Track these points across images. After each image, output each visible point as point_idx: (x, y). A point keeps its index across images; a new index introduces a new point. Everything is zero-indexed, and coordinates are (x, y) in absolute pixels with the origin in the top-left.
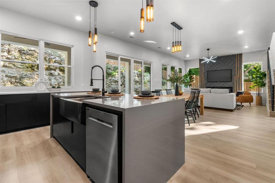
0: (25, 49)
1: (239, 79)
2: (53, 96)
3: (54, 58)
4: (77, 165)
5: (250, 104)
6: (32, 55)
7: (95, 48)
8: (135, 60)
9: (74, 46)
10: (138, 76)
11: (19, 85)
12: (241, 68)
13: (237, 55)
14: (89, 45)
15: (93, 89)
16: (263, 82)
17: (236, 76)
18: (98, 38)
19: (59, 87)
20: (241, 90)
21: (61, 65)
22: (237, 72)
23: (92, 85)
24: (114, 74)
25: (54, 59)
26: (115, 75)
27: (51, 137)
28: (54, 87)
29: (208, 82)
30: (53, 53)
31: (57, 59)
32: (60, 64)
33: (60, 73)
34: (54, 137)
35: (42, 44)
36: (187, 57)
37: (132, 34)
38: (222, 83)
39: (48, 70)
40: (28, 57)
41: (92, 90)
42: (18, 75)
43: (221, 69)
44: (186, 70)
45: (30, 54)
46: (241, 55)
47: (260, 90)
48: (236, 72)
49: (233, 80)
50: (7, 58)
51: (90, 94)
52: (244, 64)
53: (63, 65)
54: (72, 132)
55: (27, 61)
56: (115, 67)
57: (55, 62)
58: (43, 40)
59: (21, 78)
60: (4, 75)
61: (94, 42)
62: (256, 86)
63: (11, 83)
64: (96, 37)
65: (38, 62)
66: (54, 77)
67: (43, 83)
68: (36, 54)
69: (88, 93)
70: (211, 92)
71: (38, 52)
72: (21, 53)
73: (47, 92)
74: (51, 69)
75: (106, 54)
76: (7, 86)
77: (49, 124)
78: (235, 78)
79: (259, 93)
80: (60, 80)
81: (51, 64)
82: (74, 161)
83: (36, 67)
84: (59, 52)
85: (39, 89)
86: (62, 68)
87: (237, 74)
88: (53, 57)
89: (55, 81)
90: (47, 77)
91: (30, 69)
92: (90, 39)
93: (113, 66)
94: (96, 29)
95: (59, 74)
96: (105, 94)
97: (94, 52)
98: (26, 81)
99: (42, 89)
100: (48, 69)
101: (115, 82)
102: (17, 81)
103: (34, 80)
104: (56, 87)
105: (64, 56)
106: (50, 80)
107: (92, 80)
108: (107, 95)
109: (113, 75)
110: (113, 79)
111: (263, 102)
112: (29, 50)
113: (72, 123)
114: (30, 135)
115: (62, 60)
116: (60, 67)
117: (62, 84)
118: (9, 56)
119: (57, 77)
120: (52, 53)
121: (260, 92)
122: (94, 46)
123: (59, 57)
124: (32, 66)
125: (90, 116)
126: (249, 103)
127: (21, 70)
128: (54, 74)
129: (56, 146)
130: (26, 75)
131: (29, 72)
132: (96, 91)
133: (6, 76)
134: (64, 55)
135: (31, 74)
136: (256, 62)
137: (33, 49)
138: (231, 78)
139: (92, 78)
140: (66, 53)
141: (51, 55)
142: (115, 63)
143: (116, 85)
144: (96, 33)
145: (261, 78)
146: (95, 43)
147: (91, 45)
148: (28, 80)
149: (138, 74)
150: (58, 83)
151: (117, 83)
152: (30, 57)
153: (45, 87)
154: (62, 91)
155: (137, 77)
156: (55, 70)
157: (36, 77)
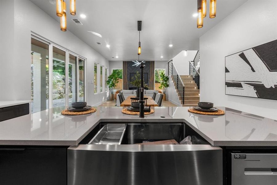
7: (64, 21)
8: (70, 53)
12: (154, 73)
13: (152, 61)
17: (151, 79)
22: (152, 76)
36: (116, 58)
44: (110, 71)
46: (153, 62)
49: (148, 82)
52: (155, 69)
62: (163, 87)
70: (146, 93)
136: (159, 69)
138: (148, 80)
145: (166, 81)
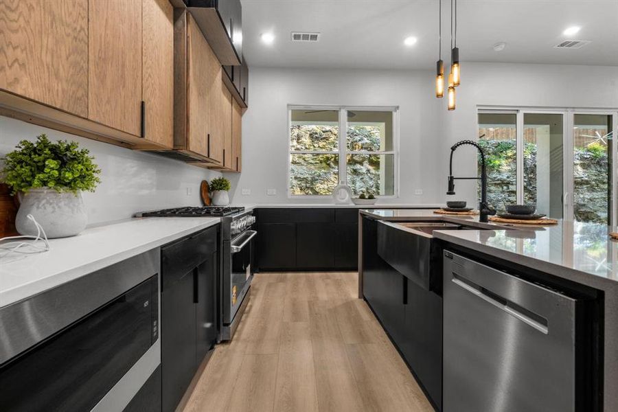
0: (318, 131)
2: (363, 215)
3: (360, 140)
4: (417, 385)
6: (326, 139)
7: (451, 99)
8: (577, 113)
9: (400, 108)
10: (583, 165)
11: (310, 192)
14: (438, 96)
15: (449, 203)
18: (461, 72)
19: (371, 197)
21: (371, 153)
23: (451, 191)
24: (497, 162)
25: (360, 142)
26: (499, 165)
27: (359, 298)
28: (362, 197)
30: (359, 130)
31: (366, 140)
32: (371, 150)
33: (370, 167)
34: (365, 300)
35: (343, 115)
37: (571, 32)
39: (351, 164)
40: (321, 144)
41: (446, 206)
42: (309, 176)
45: (324, 138)
50: (297, 149)
51: (441, 216)
53: (376, 152)
54: (405, 302)
55: (320, 151)
56: (499, 144)
57: (362, 148)
58: (344, 107)
59: (314, 180)
60: (293, 177)
61: (451, 85)
63: (301, 190)
64: (456, 69)
65: (336, 150)
66: (361, 177)
67: (344, 188)
68: (332, 138)
69: (435, 213)
71: (336, 132)
72: (312, 137)
73: (352, 205)
74: (356, 162)
75: (477, 112)
76: (296, 193)
77: (355, 269)
80: (371, 183)
81: (356, 151)
82: (408, 370)
83: (333, 159)
84: (368, 127)
85: (338, 199)
86: (373, 158)
88: (357, 138)
89: (362, 184)
90: (349, 177)
91: (324, 165)
92: (440, 81)
93: (493, 142)
94: (455, 52)
95: (368, 170)
96: (489, 217)
97: (451, 111)
98: (319, 186)
99: (344, 201)
100: (352, 162)
101: (499, 184)
102: (308, 185)
103: (330, 184)
104: (367, 197)
105: (377, 134)
106: (354, 182)
107: (451, 179)
108: (494, 221)
109: (493, 167)
110: (494, 176)
112: (324, 132)
113: (405, 279)
114: (327, 284)
115: (373, 143)
116: (370, 155)
117: (374, 190)
118: (298, 146)
119: (366, 176)
120: (357, 131)
122: (451, 93)
123: (369, 136)
124: (328, 159)
125: (456, 276)
127: (312, 167)
128: (360, 171)
129: (370, 320)
130: (319, 176)
131: (323, 170)
132: (457, 207)
133: (296, 178)
134: (376, 131)
135: (325, 173)
137: (328, 128)
139: (451, 174)
140: (383, 125)
141: (356, 135)
142: (497, 135)
143: (503, 192)
144: (455, 61)
146: (453, 88)
147: (442, 95)
148: (322, 184)
149: (582, 158)
150: (367, 189)
151: (505, 188)
152: (324, 143)
153: (347, 195)
154: (377, 205)
155: (579, 168)
156: (361, 163)
157: (332, 177)
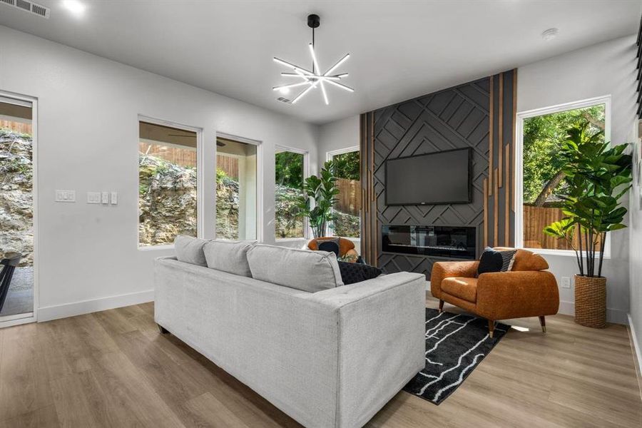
1: (501, 189)
5: (543, 323)
12: (510, 140)
16: (612, 202)
17: (490, 176)
20: (512, 244)
22: (495, 158)
29: (388, 206)
38: (438, 210)
43: (432, 151)
46: (509, 77)
47: (598, 246)
48: (490, 160)
49: (477, 194)
52: (522, 117)
62: (576, 225)
78: (485, 187)
79: (591, 261)
87: (495, 166)
111: (613, 307)
121: (597, 255)
126: (537, 319)
138: (471, 187)
